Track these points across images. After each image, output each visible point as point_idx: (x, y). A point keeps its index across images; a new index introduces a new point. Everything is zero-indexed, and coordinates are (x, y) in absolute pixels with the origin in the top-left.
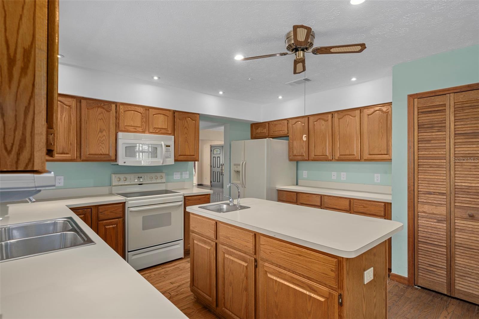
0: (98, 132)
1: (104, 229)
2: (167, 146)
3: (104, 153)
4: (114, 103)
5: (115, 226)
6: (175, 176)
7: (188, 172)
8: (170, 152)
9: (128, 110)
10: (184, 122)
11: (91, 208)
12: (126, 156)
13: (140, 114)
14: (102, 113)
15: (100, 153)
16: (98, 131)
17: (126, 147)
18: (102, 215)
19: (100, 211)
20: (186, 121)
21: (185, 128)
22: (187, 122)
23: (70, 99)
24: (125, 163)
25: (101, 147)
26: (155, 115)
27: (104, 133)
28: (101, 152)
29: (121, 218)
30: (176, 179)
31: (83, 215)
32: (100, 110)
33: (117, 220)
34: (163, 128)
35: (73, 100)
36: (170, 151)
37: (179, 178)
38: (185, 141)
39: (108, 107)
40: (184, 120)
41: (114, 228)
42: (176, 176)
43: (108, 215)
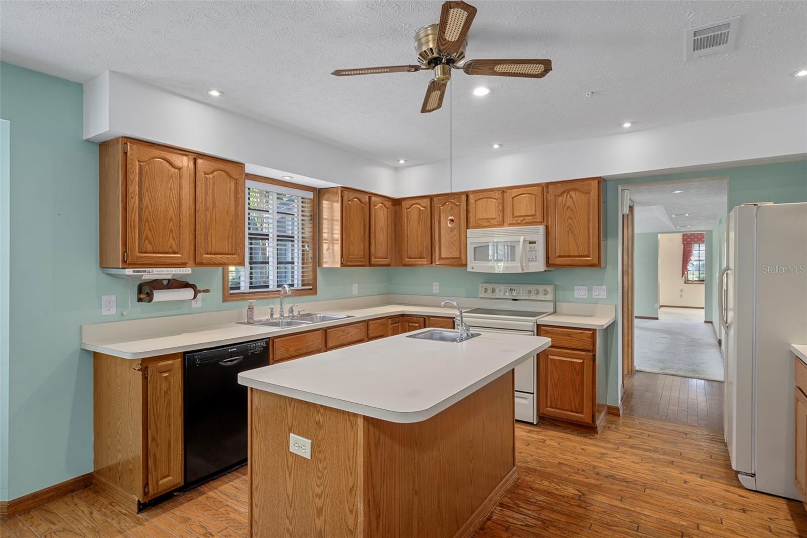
2: (530, 243)
3: (456, 257)
4: (459, 194)
9: (479, 198)
10: (565, 198)
12: (475, 260)
13: (495, 200)
15: (451, 257)
17: (475, 248)
21: (567, 209)
22: (571, 197)
24: (473, 268)
26: (515, 198)
32: (450, 205)
34: (529, 214)
35: (428, 200)
36: (536, 251)
37: (584, 297)
38: (569, 232)
39: (458, 200)
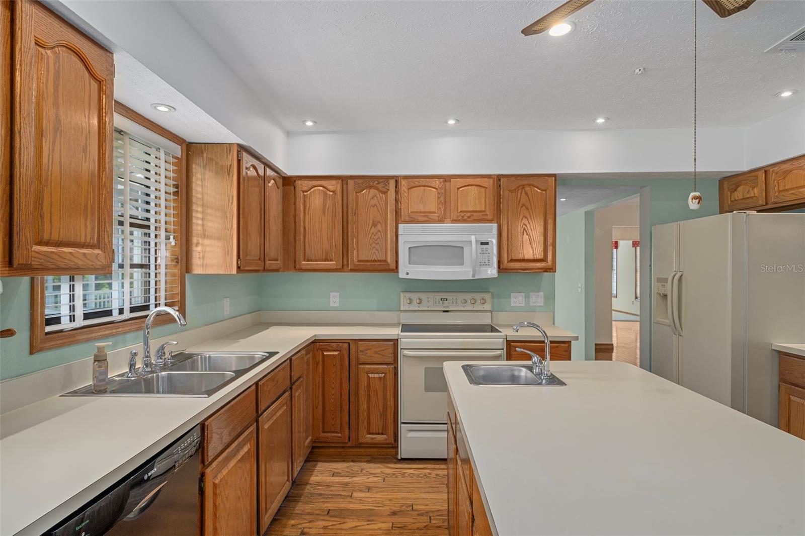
0: (370, 227)
1: (366, 377)
2: (482, 244)
3: (379, 259)
4: (387, 178)
5: (383, 375)
6: (513, 300)
7: (542, 294)
8: (489, 255)
9: (414, 185)
10: (519, 194)
11: (349, 343)
12: (409, 263)
13: (435, 190)
14: (375, 196)
15: (373, 259)
16: (371, 224)
17: (410, 248)
18: (362, 355)
19: (361, 348)
20: (523, 192)
21: (522, 207)
22: (526, 194)
23: (334, 182)
24: (407, 274)
25: (374, 249)
26: (461, 189)
27: (379, 227)
28: (374, 257)
29: (392, 364)
30: (515, 305)
31: (338, 352)
32: (373, 191)
33: (385, 366)
34: (477, 210)
35: (338, 182)
36: (489, 253)
37: (523, 305)
38: (523, 233)
39: (383, 186)
40: (520, 191)
41: (380, 378)
42: (515, 300)
43: (372, 357)
